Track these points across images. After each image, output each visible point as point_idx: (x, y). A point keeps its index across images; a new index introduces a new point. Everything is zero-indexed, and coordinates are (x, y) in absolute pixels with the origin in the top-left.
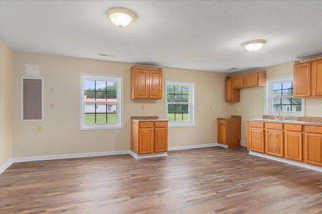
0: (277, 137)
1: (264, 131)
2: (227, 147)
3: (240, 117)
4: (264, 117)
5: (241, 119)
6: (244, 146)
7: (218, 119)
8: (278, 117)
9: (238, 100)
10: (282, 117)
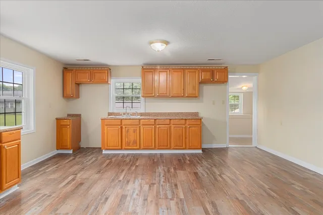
0: (134, 132)
1: (121, 128)
2: (71, 152)
3: (80, 115)
4: (110, 114)
5: (81, 118)
6: (85, 147)
7: (57, 119)
8: (124, 114)
9: (78, 96)
10: (128, 114)
